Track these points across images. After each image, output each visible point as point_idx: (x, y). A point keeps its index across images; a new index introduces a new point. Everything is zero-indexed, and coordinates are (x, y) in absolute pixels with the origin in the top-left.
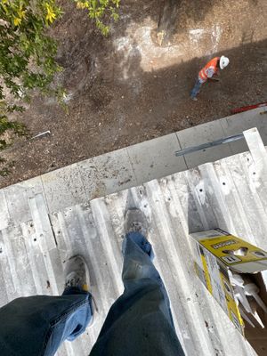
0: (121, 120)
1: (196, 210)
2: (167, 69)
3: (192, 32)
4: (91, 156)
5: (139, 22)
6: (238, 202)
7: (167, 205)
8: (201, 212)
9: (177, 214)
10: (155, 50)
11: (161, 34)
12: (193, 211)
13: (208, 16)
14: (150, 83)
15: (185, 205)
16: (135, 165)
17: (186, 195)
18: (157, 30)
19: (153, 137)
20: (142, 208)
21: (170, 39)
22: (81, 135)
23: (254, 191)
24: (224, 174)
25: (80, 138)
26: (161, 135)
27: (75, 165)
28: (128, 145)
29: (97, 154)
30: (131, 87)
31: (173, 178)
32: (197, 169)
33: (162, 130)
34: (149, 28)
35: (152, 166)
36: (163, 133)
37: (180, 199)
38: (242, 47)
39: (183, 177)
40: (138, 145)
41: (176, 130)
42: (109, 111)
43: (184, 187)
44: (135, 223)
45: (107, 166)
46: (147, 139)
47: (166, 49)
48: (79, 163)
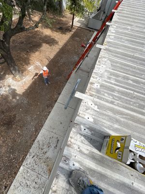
0: (29, 119)
1: (91, 139)
2: (31, 85)
3: (29, 69)
4: (28, 152)
5: (3, 79)
6: (99, 119)
7: (81, 152)
8: (94, 138)
9: (88, 150)
10: (20, 83)
11: (17, 77)
12: (92, 141)
13: (30, 61)
14: (28, 95)
15: (86, 142)
16: (54, 131)
17: (82, 138)
18: (15, 77)
19: (50, 112)
20: (73, 168)
21: (23, 76)
22: (12, 148)
23: (98, 110)
24: (85, 115)
25: (12, 150)
26: (53, 108)
27: (22, 168)
28: (42, 126)
29: (31, 146)
30: (21, 103)
31: (71, 138)
32: (75, 124)
33: (51, 106)
34: (10, 78)
35: (61, 123)
36: (52, 107)
37: (82, 142)
38: (50, 62)
39: (74, 132)
40: (47, 121)
41: (56, 101)
42: (19, 121)
43: (79, 136)
44: (79, 182)
45: (41, 147)
46: (49, 115)
47: (24, 80)
48: (24, 164)
